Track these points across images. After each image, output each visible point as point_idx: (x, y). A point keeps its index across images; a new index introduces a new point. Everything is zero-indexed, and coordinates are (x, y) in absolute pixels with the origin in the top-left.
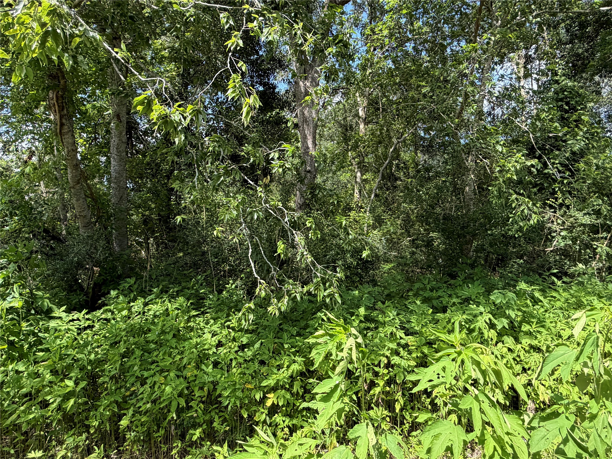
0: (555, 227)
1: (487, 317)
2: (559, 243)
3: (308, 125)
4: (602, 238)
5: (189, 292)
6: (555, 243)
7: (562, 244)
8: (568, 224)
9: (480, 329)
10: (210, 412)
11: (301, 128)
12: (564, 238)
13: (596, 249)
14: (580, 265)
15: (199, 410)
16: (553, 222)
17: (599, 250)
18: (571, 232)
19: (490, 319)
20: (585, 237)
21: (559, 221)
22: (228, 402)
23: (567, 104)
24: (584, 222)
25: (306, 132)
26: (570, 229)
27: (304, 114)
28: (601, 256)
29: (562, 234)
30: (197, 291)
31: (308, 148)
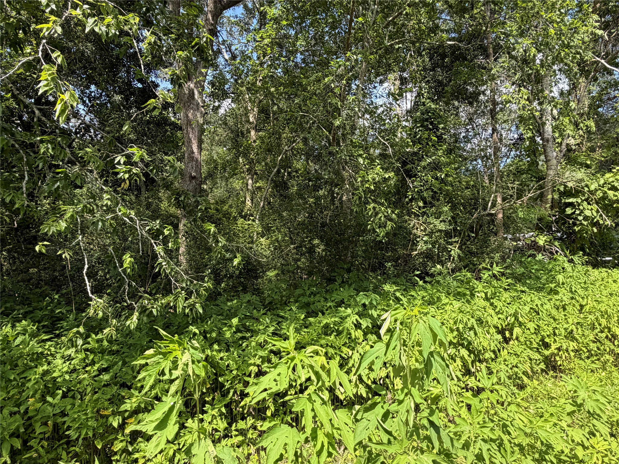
0: (419, 233)
1: (355, 318)
2: (421, 247)
3: (193, 129)
4: (455, 242)
5: (41, 313)
6: (419, 247)
7: (425, 248)
8: (428, 230)
9: (348, 330)
10: (56, 449)
11: (185, 131)
12: (426, 242)
13: (450, 251)
14: (439, 266)
15: (41, 449)
16: (417, 229)
17: (452, 252)
18: (431, 237)
19: (356, 320)
20: (442, 241)
21: (422, 228)
22: (78, 434)
23: (432, 123)
24: (440, 228)
25: (191, 135)
26: (430, 235)
27: (187, 116)
28: (454, 257)
29: (424, 239)
30: (52, 311)
31: (193, 153)
